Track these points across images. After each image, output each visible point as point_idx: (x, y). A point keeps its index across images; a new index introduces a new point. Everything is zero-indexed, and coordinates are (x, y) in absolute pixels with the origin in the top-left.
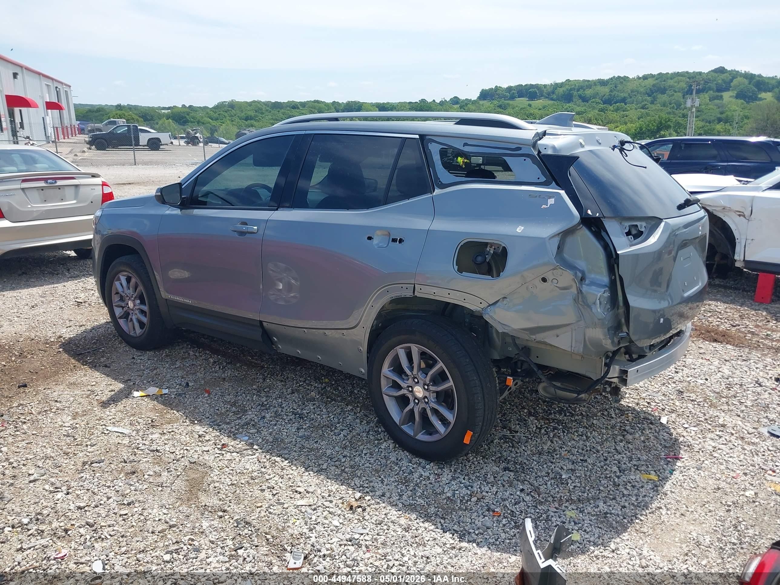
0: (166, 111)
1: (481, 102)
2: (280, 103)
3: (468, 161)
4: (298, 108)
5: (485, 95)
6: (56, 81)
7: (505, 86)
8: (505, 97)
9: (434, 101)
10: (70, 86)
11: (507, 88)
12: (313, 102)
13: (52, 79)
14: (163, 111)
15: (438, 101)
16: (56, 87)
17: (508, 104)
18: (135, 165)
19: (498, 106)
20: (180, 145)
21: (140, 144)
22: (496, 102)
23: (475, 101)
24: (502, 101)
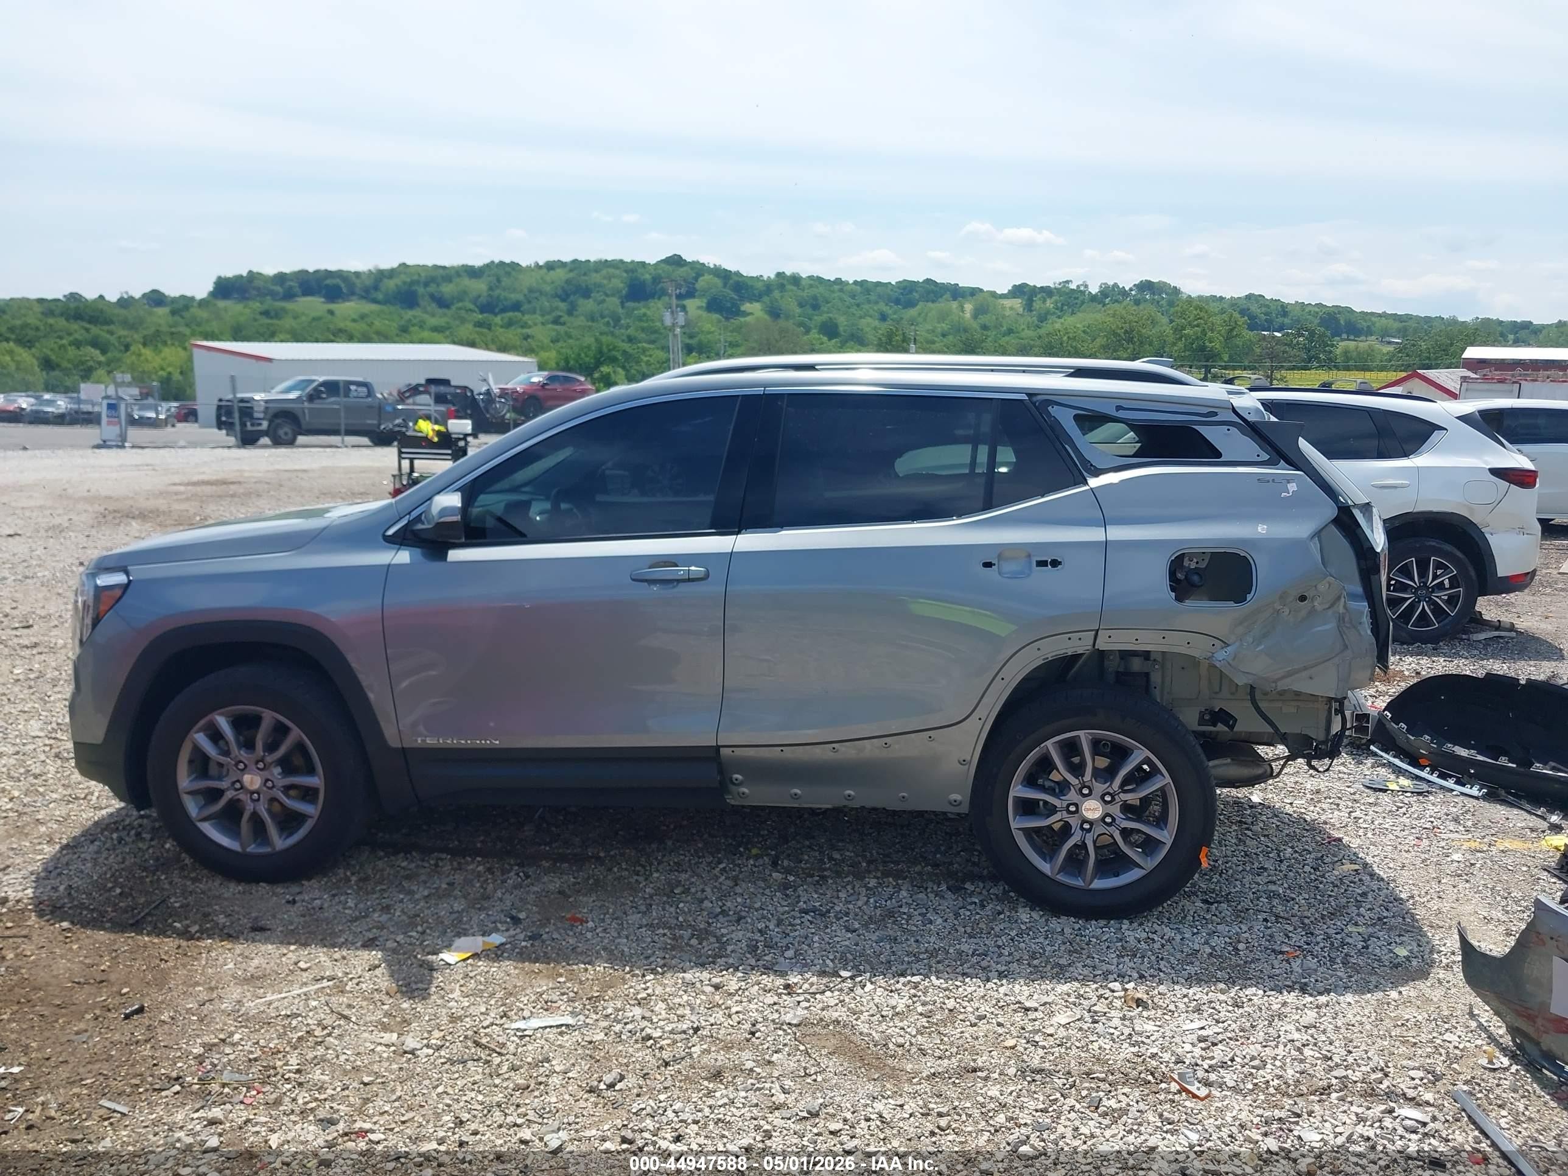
1: (220, 304)
3: (442, 429)
5: (225, 288)
8: (273, 295)
9: (101, 297)
11: (275, 276)
22: (256, 305)
23: (203, 303)
24: (269, 303)
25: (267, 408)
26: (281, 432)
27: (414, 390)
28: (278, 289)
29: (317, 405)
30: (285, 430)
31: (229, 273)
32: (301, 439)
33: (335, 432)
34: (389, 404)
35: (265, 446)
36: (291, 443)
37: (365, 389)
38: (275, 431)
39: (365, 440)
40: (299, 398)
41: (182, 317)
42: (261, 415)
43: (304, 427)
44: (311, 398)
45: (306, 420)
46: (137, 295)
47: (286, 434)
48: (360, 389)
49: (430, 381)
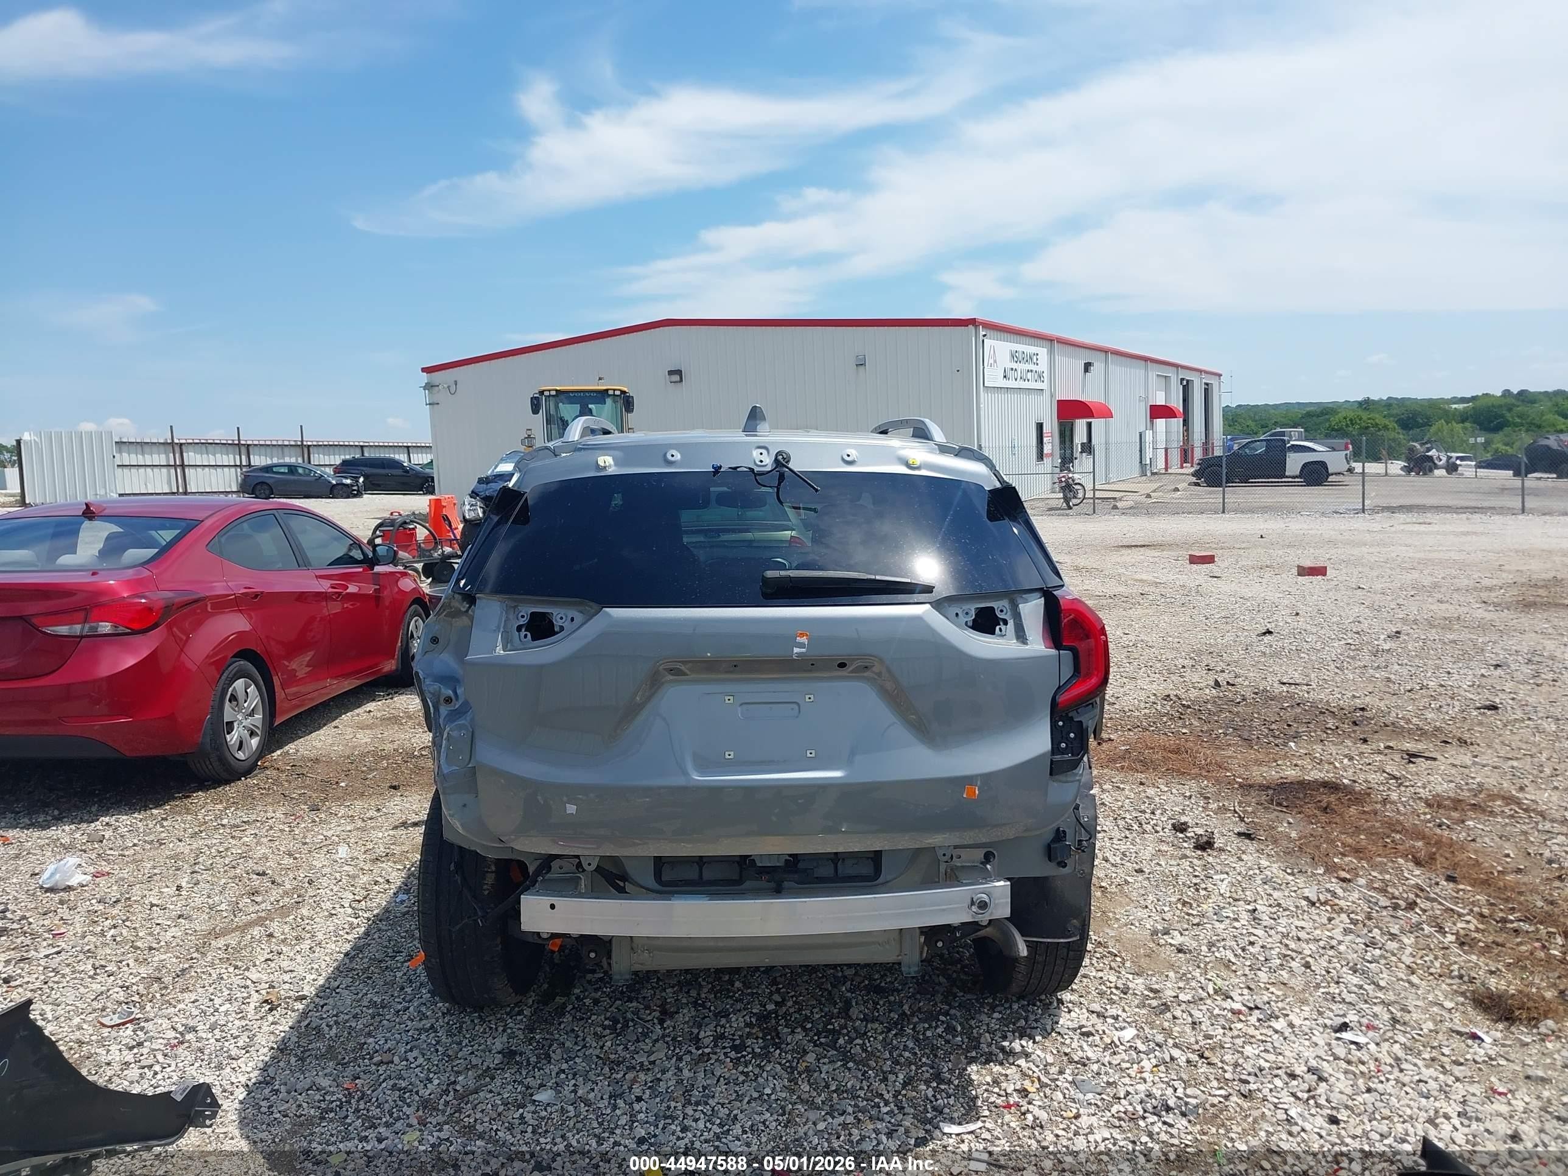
0: (1460, 406)
6: (1183, 367)
10: (1220, 375)
13: (1176, 366)
14: (1454, 406)
16: (1182, 380)
18: (1223, 512)
20: (1386, 474)
21: (1287, 474)
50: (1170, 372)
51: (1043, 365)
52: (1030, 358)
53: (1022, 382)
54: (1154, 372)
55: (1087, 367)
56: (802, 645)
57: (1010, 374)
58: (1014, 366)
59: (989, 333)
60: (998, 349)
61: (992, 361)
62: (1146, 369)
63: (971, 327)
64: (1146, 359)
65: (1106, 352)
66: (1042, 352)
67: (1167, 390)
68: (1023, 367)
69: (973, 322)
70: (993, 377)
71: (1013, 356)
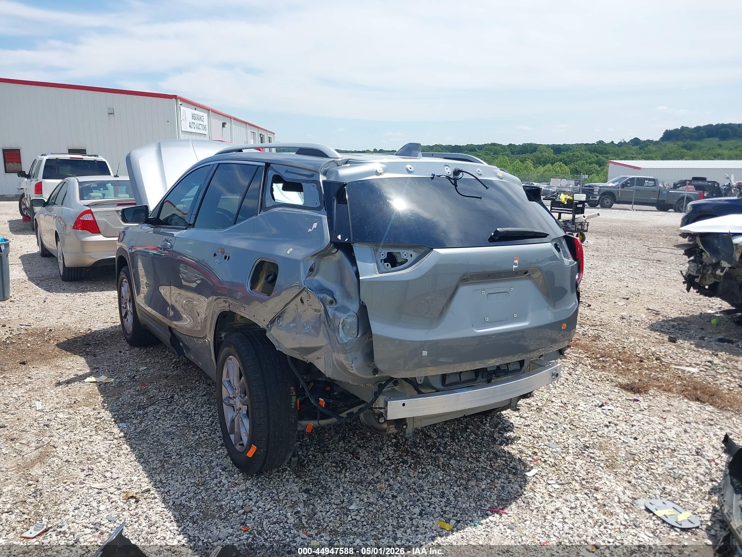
1: (664, 143)
2: (460, 146)
3: (571, 198)
4: (476, 151)
5: (669, 136)
6: (261, 128)
7: (692, 126)
8: (691, 138)
9: (612, 142)
10: (274, 134)
11: (695, 128)
12: (490, 145)
13: (258, 128)
15: (616, 142)
16: (261, 134)
17: (695, 145)
19: (682, 147)
22: (680, 143)
23: (656, 143)
24: (689, 142)
25: (600, 190)
26: (605, 202)
27: (683, 183)
28: (695, 134)
29: (626, 189)
30: (608, 201)
31: (671, 128)
32: (615, 205)
33: (629, 203)
34: (665, 190)
35: (598, 208)
36: (610, 207)
37: (653, 182)
38: (602, 202)
39: (654, 208)
40: (618, 185)
41: (644, 150)
42: (597, 193)
43: (617, 199)
44: (623, 186)
45: (618, 197)
46: (627, 141)
47: (607, 202)
48: (650, 182)
49: (695, 179)
50: (255, 130)
51: (205, 123)
52: (200, 118)
53: (197, 130)
54: (250, 130)
55: (224, 124)
56: (516, 264)
57: (192, 125)
58: (194, 121)
59: (184, 104)
60: (186, 112)
61: (184, 118)
62: (246, 128)
63: (174, 99)
64: (246, 123)
65: (231, 118)
66: (205, 115)
67: (254, 139)
68: (197, 122)
69: (175, 97)
70: (185, 126)
71: (193, 117)
